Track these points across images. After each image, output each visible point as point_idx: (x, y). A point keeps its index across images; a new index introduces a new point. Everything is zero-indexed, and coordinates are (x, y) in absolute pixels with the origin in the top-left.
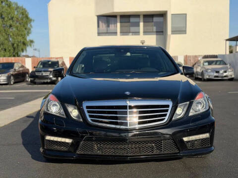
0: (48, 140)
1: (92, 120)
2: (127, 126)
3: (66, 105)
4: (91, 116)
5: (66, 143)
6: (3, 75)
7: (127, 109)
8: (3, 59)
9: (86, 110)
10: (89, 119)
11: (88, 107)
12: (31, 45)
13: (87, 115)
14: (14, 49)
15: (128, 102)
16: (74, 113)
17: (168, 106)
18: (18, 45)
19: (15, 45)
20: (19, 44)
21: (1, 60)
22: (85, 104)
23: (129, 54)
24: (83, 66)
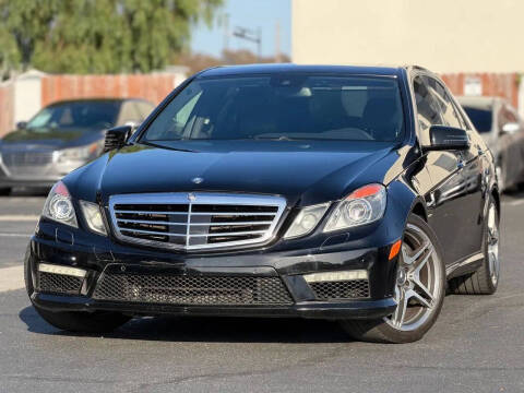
0: (44, 273)
1: (125, 233)
2: (184, 243)
3: (82, 203)
4: (121, 225)
5: (75, 277)
6: (71, 151)
7: (187, 211)
8: (81, 84)
9: (113, 213)
10: (118, 229)
11: (118, 207)
12: (209, 18)
13: (115, 220)
14: (136, 34)
15: (192, 198)
16: (94, 219)
17: (275, 209)
18: (150, 18)
19: (140, 18)
20: (158, 14)
21: (75, 87)
22: (114, 200)
23: (307, 92)
24: (207, 121)
